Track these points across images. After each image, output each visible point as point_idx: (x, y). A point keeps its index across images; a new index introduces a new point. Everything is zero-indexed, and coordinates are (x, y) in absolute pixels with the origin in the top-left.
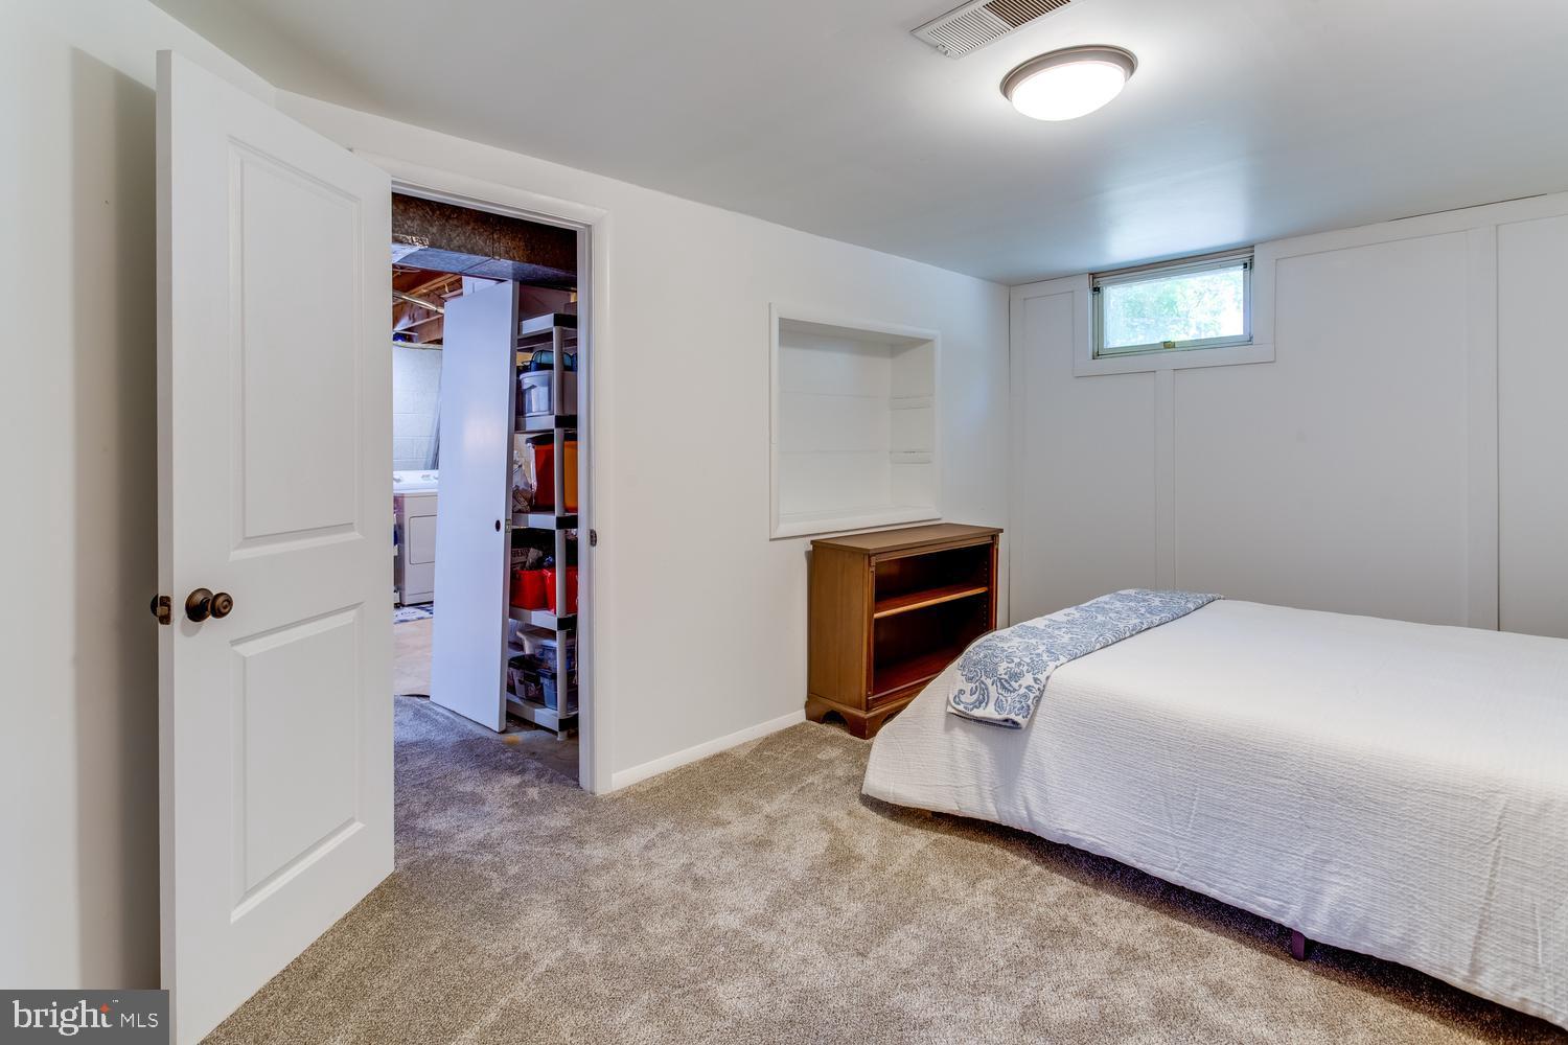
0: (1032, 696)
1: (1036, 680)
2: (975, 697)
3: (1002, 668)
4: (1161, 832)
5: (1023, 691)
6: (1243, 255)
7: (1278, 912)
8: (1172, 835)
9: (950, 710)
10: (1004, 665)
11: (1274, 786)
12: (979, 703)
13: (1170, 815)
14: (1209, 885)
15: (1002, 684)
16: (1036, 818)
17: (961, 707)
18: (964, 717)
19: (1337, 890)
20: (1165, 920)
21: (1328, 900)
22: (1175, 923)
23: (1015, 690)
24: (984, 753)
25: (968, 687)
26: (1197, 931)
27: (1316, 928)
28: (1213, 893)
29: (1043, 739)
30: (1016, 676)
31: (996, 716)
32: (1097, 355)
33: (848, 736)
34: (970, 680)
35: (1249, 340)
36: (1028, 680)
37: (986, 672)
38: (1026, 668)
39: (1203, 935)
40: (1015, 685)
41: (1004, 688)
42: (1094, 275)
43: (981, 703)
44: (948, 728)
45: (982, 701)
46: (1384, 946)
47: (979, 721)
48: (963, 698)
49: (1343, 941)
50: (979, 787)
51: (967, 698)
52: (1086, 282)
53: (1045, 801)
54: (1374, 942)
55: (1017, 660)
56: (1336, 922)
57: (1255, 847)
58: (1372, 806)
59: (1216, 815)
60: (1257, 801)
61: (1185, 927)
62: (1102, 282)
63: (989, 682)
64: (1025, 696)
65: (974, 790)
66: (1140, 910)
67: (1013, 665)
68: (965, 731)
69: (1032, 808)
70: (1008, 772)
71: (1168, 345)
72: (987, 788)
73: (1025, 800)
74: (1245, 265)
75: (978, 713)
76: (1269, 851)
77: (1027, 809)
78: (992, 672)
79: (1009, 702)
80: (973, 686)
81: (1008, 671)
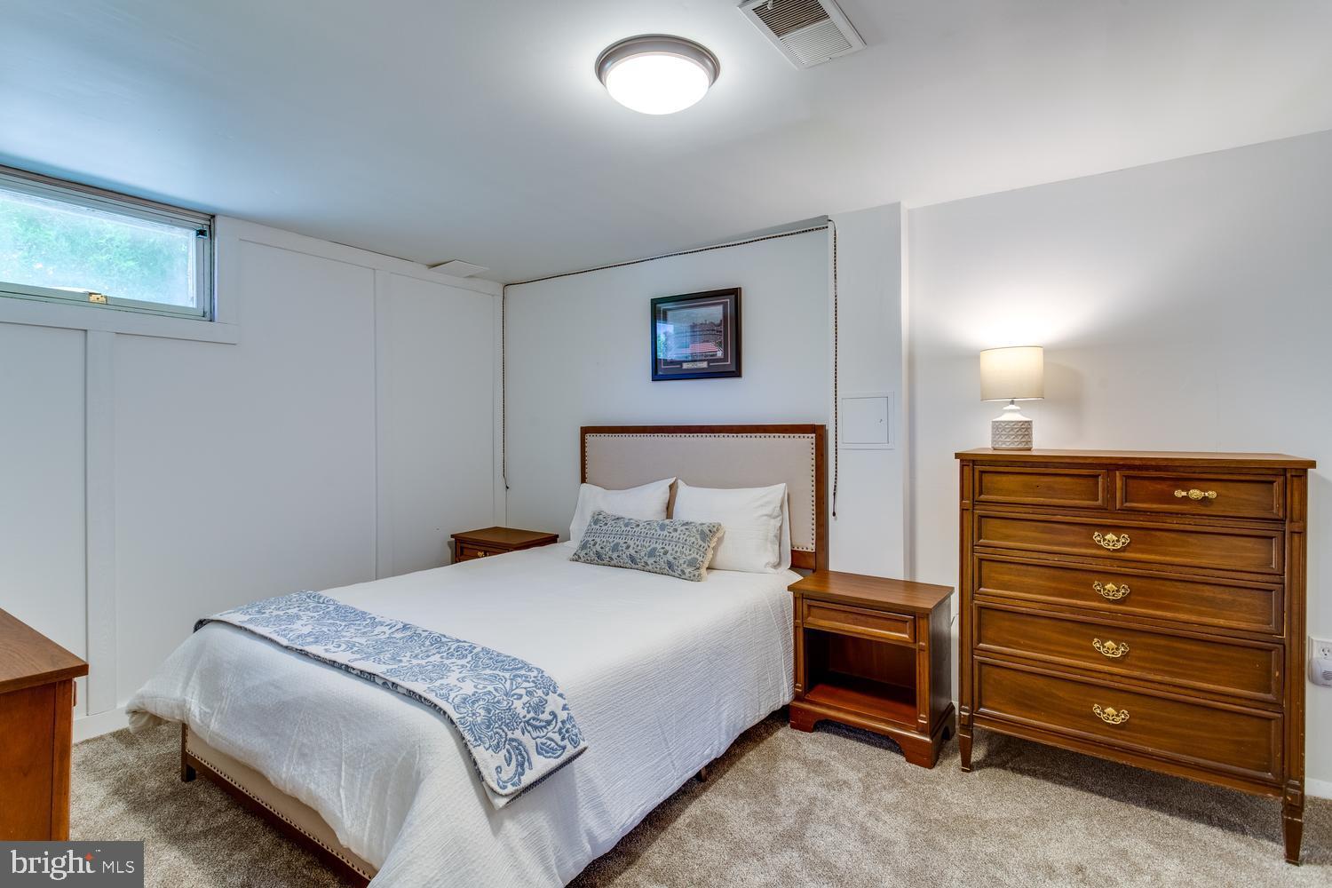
0: (574, 714)
1: (562, 696)
2: (514, 763)
3: (519, 709)
4: (664, 759)
5: (561, 716)
10: (518, 704)
12: (521, 768)
13: (666, 739)
15: (532, 726)
17: (510, 789)
18: (521, 795)
23: (549, 723)
24: (542, 822)
30: (539, 707)
31: (555, 763)
34: (497, 748)
36: (554, 702)
37: (507, 725)
38: (540, 693)
40: (546, 716)
41: (535, 728)
43: (522, 765)
45: (523, 760)
47: (534, 787)
48: (504, 777)
51: (508, 772)
53: (603, 817)
55: (521, 692)
57: (699, 720)
63: (518, 734)
64: (570, 717)
67: (526, 698)
69: (595, 834)
70: (567, 822)
73: (589, 835)
74: (201, 233)
75: (529, 777)
76: (703, 717)
77: (591, 838)
78: (513, 721)
79: (557, 737)
80: (504, 752)
81: (528, 706)
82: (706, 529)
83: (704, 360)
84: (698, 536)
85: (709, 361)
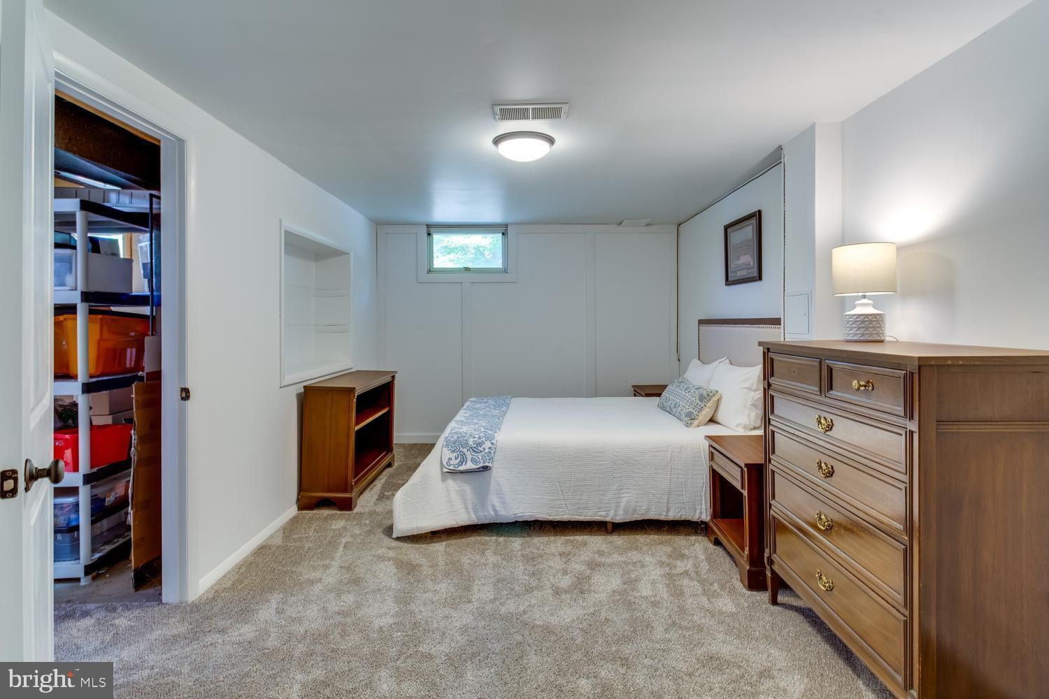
0: (493, 452)
1: (492, 444)
2: (458, 460)
3: (471, 441)
4: (559, 500)
5: (487, 450)
6: (503, 228)
7: (606, 516)
8: (564, 500)
9: (445, 470)
10: (471, 440)
11: (601, 465)
12: (461, 463)
13: (562, 491)
14: (579, 516)
15: (473, 450)
16: (500, 513)
17: (452, 467)
18: (453, 473)
19: (626, 499)
20: (563, 538)
21: (623, 504)
22: (568, 538)
23: (481, 452)
24: (467, 488)
25: (453, 456)
26: (577, 537)
27: (620, 517)
28: (581, 518)
29: (499, 473)
30: (480, 444)
31: (475, 467)
32: (429, 271)
33: (338, 512)
34: (453, 452)
35: (505, 271)
36: (488, 444)
37: (462, 446)
38: (484, 439)
39: (580, 538)
40: (481, 449)
41: (475, 451)
42: (428, 226)
43: (462, 463)
44: (444, 480)
45: (463, 460)
46: (641, 514)
47: (462, 472)
48: (451, 462)
49: (628, 518)
50: (466, 508)
51: (454, 462)
52: (424, 230)
53: (503, 503)
54: (638, 514)
55: (477, 436)
56: (626, 511)
57: (596, 493)
58: (634, 462)
59: (581, 484)
60: (595, 473)
61: (572, 538)
62: (432, 230)
63: (465, 450)
64: (490, 453)
65: (463, 510)
66: (552, 538)
67: (476, 439)
68: (454, 480)
69: (498, 509)
70: (482, 496)
71: (467, 269)
72: (470, 507)
73: (493, 507)
74: (503, 234)
75: (462, 468)
76: (601, 492)
77: (495, 510)
78: (466, 444)
79: (480, 458)
80: (456, 454)
81: (475, 442)
82: (705, 393)
83: (745, 269)
84: (697, 397)
85: (748, 269)
